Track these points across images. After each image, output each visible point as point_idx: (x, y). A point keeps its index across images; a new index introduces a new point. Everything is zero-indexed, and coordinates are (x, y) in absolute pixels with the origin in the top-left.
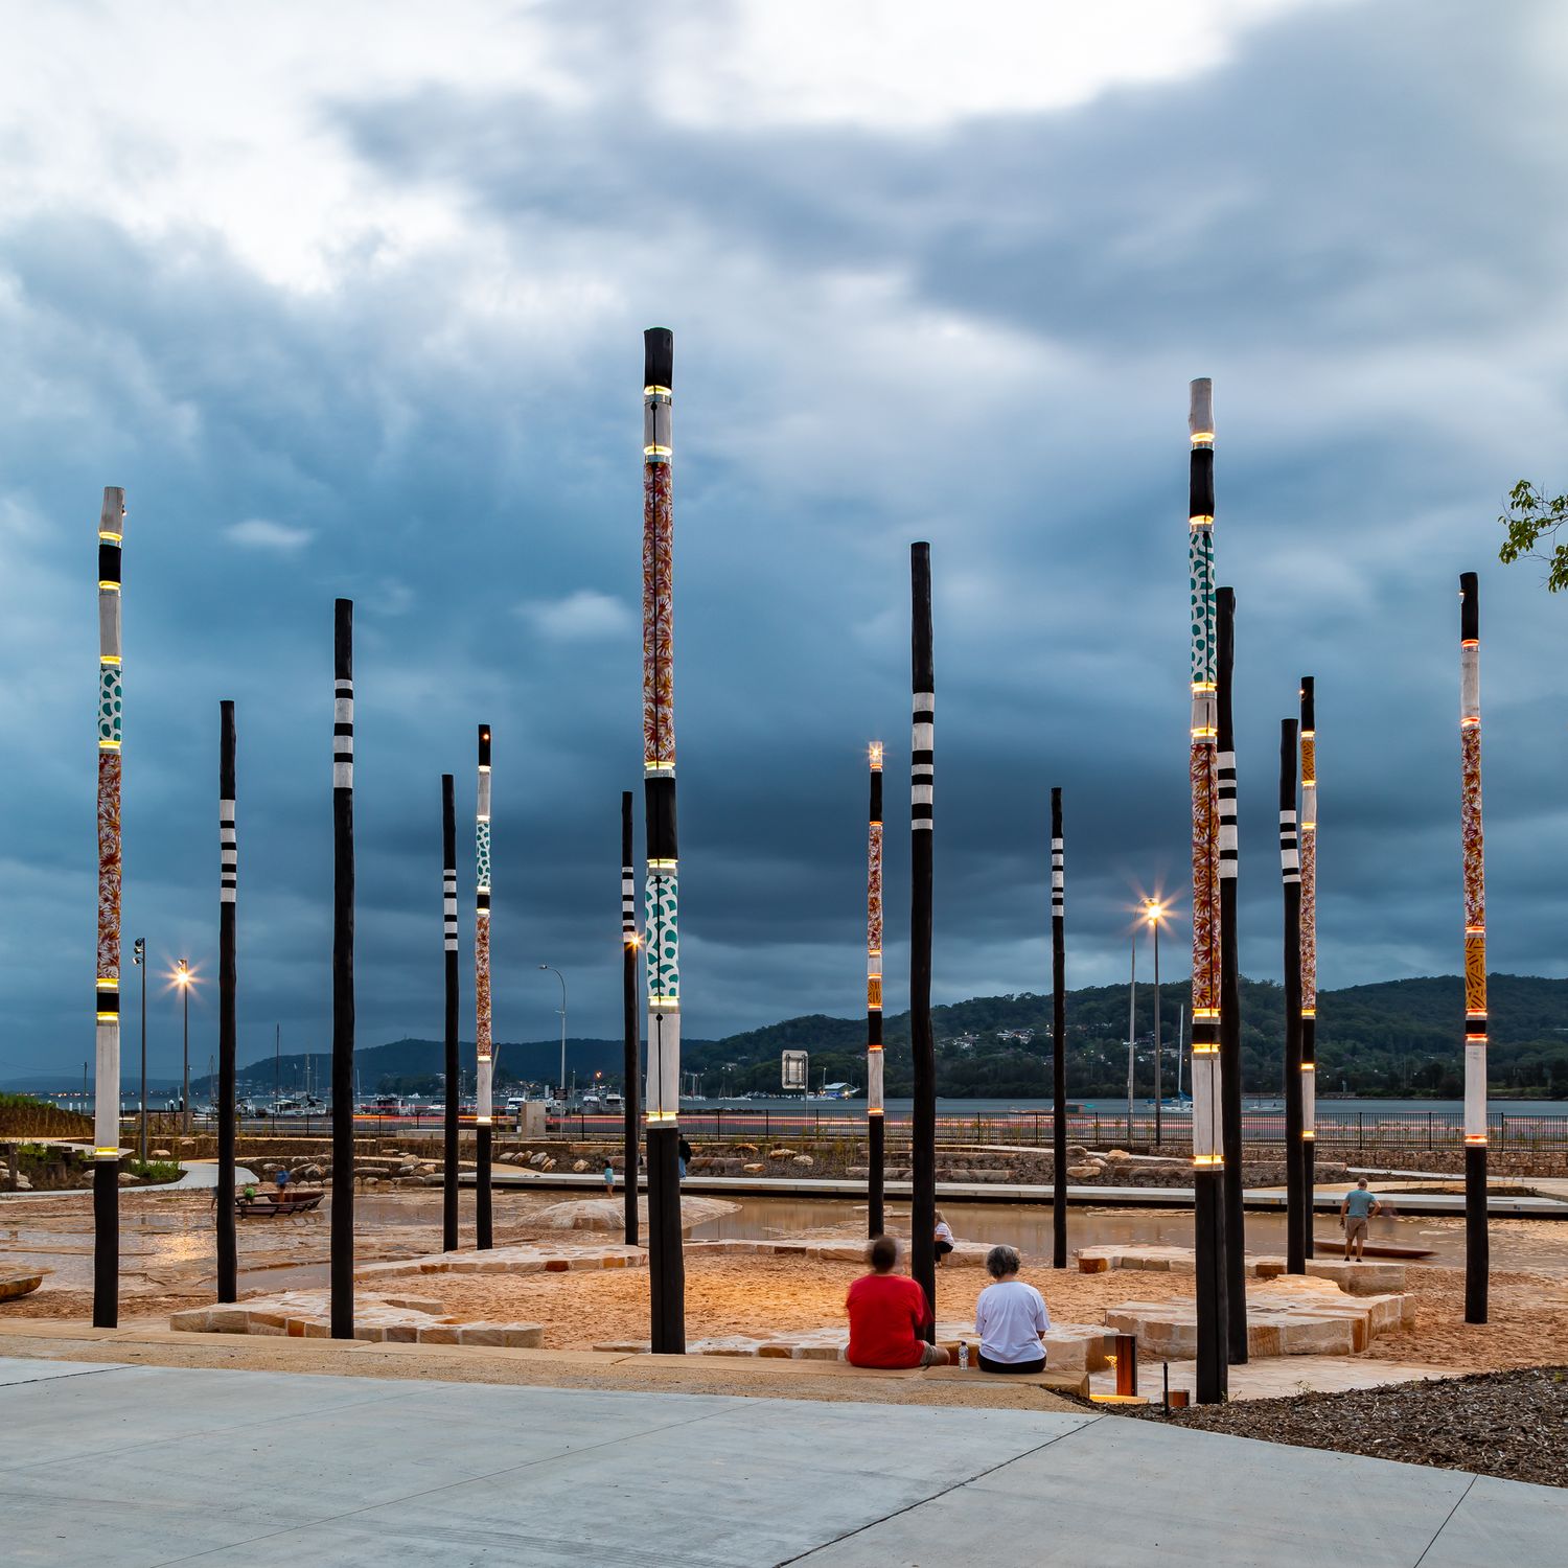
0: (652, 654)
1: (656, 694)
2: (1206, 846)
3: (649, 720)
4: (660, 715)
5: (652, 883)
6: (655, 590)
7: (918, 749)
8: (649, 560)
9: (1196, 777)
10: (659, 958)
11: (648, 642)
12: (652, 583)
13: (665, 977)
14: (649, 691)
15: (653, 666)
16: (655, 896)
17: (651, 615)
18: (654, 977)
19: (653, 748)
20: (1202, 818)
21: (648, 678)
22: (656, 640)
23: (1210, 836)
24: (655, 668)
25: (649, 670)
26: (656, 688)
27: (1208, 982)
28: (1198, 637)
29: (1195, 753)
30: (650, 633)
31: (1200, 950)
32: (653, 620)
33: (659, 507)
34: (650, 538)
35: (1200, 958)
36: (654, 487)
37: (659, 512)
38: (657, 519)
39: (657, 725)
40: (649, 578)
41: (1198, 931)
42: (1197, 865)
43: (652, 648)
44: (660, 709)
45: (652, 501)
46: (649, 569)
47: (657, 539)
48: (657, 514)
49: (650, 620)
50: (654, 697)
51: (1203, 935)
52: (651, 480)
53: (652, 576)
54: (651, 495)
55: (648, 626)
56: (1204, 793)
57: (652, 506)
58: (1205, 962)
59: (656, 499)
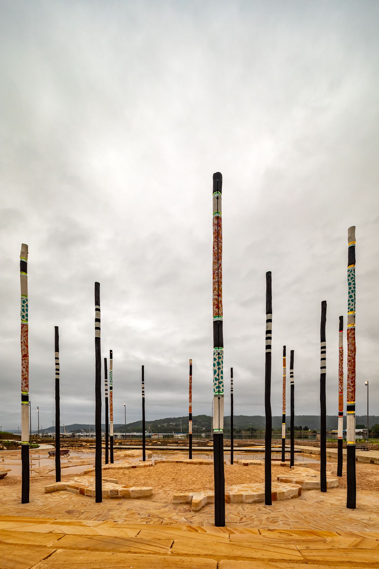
0: (217, 280)
2: (354, 356)
3: (215, 302)
4: (219, 300)
5: (217, 355)
6: (218, 259)
7: (269, 329)
8: (216, 249)
9: (351, 337)
10: (219, 379)
11: (216, 276)
12: (217, 256)
13: (221, 385)
14: (216, 292)
15: (217, 284)
16: (218, 359)
17: (217, 267)
18: (217, 385)
19: (217, 311)
20: (353, 349)
21: (215, 288)
22: (218, 275)
23: (354, 354)
26: (218, 291)
27: (353, 394)
28: (352, 299)
29: (350, 331)
30: (216, 273)
31: (351, 385)
32: (217, 268)
33: (219, 231)
34: (216, 241)
35: (351, 387)
36: (218, 225)
37: (220, 233)
38: (219, 235)
39: (218, 304)
40: (216, 255)
41: (351, 380)
42: (351, 361)
43: (217, 278)
44: (219, 298)
45: (217, 229)
46: (216, 252)
47: (219, 242)
48: (219, 234)
49: (216, 268)
50: (218, 294)
51: (352, 381)
52: (217, 222)
53: (217, 254)
54: (217, 227)
55: (216, 271)
56: (353, 342)
57: (217, 231)
58: (353, 389)
59: (219, 229)
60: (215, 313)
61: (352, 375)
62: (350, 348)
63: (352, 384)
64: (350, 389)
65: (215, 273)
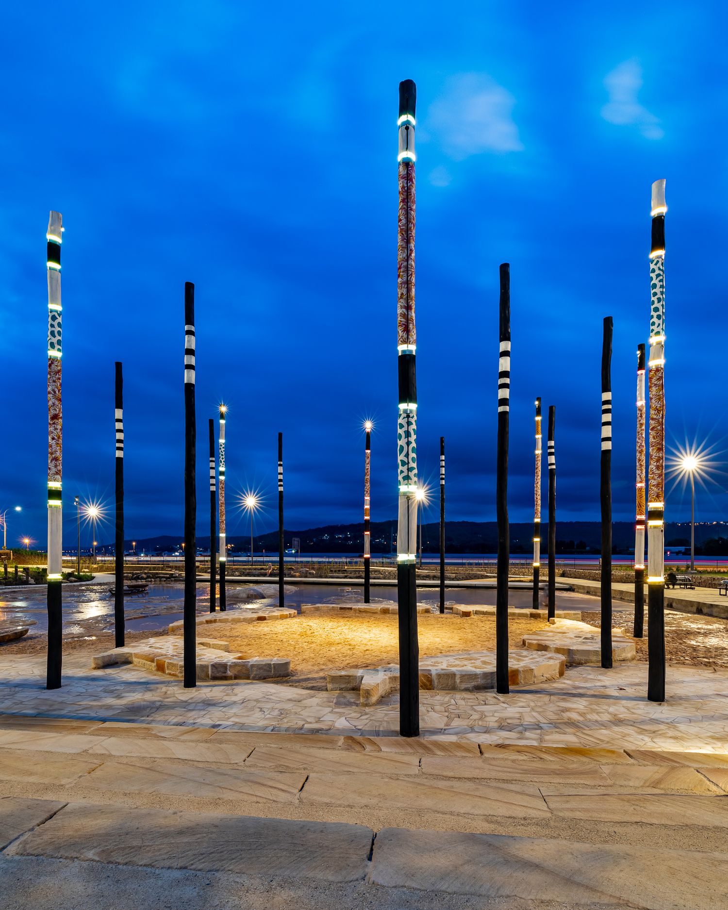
0: (405, 280)
1: (408, 303)
2: (661, 420)
3: (403, 320)
4: (409, 317)
5: (404, 418)
6: (407, 240)
7: (504, 370)
8: (404, 221)
9: (655, 385)
10: (408, 463)
11: (403, 272)
12: (405, 236)
13: (412, 474)
14: (403, 302)
15: (406, 286)
16: (406, 425)
17: (405, 255)
18: (405, 474)
19: (405, 336)
20: (659, 405)
21: (402, 294)
22: (407, 270)
23: (662, 415)
24: (407, 288)
25: (403, 289)
26: (408, 300)
27: (660, 489)
28: (658, 313)
29: (655, 373)
30: (404, 267)
31: (656, 472)
32: (406, 258)
33: (410, 189)
34: (404, 208)
35: (656, 477)
36: (407, 177)
37: (410, 192)
38: (409, 196)
39: (408, 323)
40: (404, 233)
41: (655, 464)
42: (655, 429)
43: (405, 275)
44: (409, 313)
45: (406, 186)
46: (404, 227)
47: (409, 209)
48: (409, 194)
49: (404, 258)
50: (406, 305)
51: (658, 465)
52: (405, 172)
53: (405, 231)
54: (405, 181)
55: (403, 262)
56: (660, 393)
57: (406, 188)
58: (659, 479)
59: (409, 184)
60: (401, 341)
61: (658, 455)
62: (654, 404)
63: (658, 470)
64: (655, 480)
65: (402, 265)
